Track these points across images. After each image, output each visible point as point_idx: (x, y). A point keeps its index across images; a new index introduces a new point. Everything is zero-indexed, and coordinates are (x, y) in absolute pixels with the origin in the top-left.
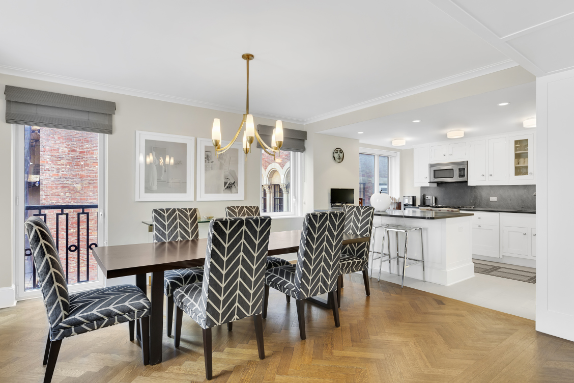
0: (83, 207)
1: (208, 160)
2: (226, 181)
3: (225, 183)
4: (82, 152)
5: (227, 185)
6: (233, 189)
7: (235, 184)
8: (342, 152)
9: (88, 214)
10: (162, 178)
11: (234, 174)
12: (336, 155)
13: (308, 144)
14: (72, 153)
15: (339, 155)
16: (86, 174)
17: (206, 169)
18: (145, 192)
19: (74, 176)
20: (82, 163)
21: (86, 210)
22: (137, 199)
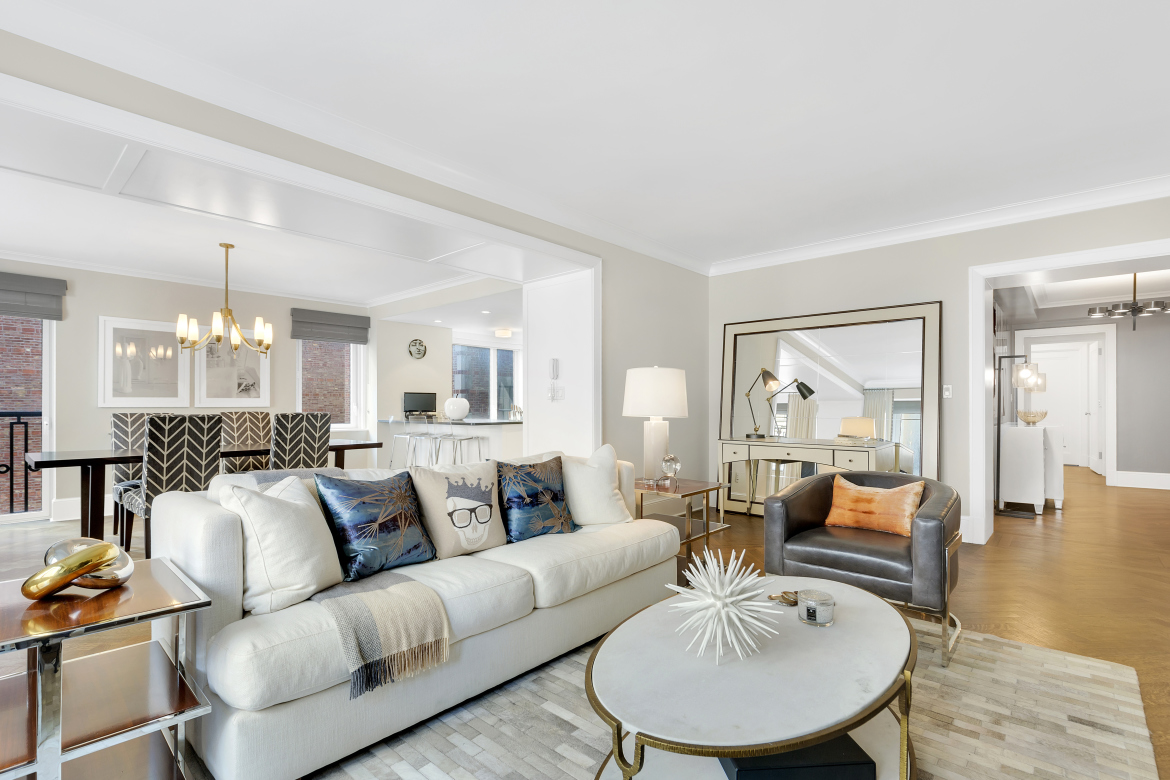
0: (19, 415)
1: (212, 354)
2: (241, 381)
3: (240, 385)
4: (25, 330)
5: (242, 387)
6: (252, 392)
7: (255, 386)
8: (421, 343)
9: (26, 424)
10: (139, 378)
11: (254, 373)
12: (413, 349)
13: (372, 333)
14: (7, 332)
15: (418, 349)
16: (34, 369)
17: (209, 366)
18: (114, 396)
19: (10, 372)
20: (28, 350)
21: (24, 419)
22: (101, 404)
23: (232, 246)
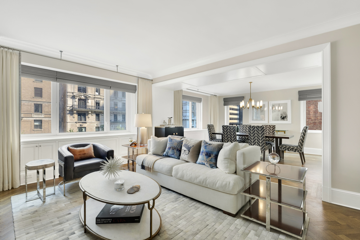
3: (281, 117)
5: (282, 118)
6: (285, 119)
7: (286, 117)
10: (257, 116)
11: (286, 113)
17: (273, 112)
22: (250, 122)
23: (252, 82)
